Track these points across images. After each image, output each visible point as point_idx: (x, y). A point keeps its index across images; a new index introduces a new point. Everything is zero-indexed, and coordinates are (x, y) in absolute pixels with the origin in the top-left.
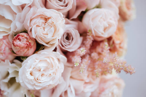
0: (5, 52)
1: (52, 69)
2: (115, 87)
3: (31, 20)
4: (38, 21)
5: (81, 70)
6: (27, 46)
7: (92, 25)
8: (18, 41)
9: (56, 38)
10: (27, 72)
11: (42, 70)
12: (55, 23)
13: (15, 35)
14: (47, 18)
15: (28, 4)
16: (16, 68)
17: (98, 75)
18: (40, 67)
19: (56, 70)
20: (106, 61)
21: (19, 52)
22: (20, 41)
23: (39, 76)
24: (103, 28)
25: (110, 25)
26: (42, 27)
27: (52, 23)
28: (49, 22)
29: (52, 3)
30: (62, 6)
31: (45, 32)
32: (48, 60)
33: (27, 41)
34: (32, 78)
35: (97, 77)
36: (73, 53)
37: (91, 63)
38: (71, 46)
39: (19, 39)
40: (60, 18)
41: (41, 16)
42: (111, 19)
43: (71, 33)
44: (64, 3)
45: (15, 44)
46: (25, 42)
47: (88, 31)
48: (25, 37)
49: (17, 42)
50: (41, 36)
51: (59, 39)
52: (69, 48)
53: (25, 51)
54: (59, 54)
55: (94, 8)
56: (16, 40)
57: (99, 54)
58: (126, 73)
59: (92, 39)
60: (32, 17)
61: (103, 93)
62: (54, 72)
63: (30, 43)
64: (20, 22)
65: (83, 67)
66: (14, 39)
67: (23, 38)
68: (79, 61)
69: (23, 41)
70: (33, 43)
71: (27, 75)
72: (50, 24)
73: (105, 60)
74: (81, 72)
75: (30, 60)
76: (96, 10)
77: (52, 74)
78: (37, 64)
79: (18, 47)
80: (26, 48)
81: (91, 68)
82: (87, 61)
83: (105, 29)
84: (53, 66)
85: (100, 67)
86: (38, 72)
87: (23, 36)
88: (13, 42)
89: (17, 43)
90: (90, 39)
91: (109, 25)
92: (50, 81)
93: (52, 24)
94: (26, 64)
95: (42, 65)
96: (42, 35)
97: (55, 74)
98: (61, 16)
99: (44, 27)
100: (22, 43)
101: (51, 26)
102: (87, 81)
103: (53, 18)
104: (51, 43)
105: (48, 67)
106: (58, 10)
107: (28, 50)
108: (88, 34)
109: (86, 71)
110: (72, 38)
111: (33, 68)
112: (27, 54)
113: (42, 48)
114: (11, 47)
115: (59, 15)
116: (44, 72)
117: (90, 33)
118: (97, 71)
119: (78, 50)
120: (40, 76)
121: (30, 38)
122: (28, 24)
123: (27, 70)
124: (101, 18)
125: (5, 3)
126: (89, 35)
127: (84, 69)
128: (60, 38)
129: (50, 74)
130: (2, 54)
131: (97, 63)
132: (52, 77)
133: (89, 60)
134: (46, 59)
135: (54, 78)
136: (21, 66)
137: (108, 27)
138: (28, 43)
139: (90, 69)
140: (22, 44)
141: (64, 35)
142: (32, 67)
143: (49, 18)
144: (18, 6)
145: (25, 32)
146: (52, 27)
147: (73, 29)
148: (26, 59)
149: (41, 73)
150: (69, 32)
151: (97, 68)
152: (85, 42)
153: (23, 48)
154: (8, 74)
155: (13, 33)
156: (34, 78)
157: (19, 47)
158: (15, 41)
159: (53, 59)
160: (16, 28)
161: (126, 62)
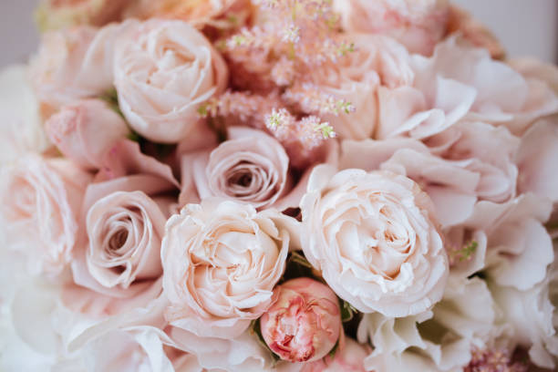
1: (361, 211)
3: (214, 317)
4: (212, 295)
5: (343, 108)
6: (303, 310)
7: (182, 109)
8: (292, 344)
9: (254, 220)
10: (393, 291)
11: (374, 243)
12: (205, 237)
13: (277, 358)
14: (193, 268)
15: (161, 339)
16: (384, 329)
17: (348, 47)
18: (364, 253)
19: (361, 193)
20: (294, 34)
21: (330, 333)
22: (292, 337)
23: (395, 248)
24: (181, 68)
25: (167, 45)
26: (230, 278)
27: (209, 244)
28: (207, 254)
29: (139, 261)
30: (141, 223)
31: (245, 262)
32: (336, 229)
33: (289, 315)
34: (407, 271)
35: (353, 49)
36: (292, 149)
37: (312, 80)
38: (267, 162)
39: (287, 343)
40: (184, 222)
41: (193, 288)
42: (144, 46)
43: (226, 174)
44: (130, 219)
45: (308, 353)
46: (293, 320)
47: (205, 116)
48: (277, 325)
49: (300, 345)
50: (261, 273)
51: (258, 210)
52: (279, 169)
53: (323, 313)
54: (305, 196)
55: (121, 115)
56: (292, 353)
57: (272, 58)
59: (228, 95)
60: (202, 318)
61: (404, 13)
62: (372, 201)
63: (292, 304)
64: (227, 353)
65: (332, 105)
66: (291, 357)
67: (281, 329)
68: (314, 125)
69: (291, 327)
70: (291, 293)
71: (402, 288)
72: (211, 251)
73: (288, 34)
74: (348, 107)
75: (349, 289)
76: (125, 105)
77: (381, 206)
78: (359, 265)
79: (316, 340)
80: (309, 312)
81: (326, 74)
82: (306, 96)
83: (185, 59)
84: (353, 210)
85: (317, 44)
86: (383, 254)
87: (275, 332)
88: (301, 360)
89: (301, 346)
90: (228, 102)
91: (165, 49)
92: (404, 208)
93: (211, 246)
94: (364, 301)
95: (357, 245)
96: (255, 268)
97: (377, 196)
98: (179, 221)
99: (229, 268)
100: (298, 330)
101: (217, 249)
102: (376, 79)
103: (191, 245)
104: (275, 233)
105: (359, 223)
106: (158, 235)
107: (316, 304)
108: (214, 113)
109: (342, 92)
110: (241, 167)
111: (375, 273)
112: (331, 304)
113: (298, 260)
114: (319, 361)
115: (175, 230)
116: (377, 235)
117: (208, 108)
118: (335, 53)
119: (277, 135)
120: (396, 243)
121: (278, 307)
122: (231, 323)
123: (385, 291)
124: (149, 82)
126: (218, 108)
127: (335, 101)
128: (251, 207)
129: (381, 211)
131: (306, 60)
132: (390, 204)
133: (302, 91)
134: (332, 238)
135: (390, 194)
136: (375, 316)
137: (173, 49)
138: (294, 309)
139: (333, 78)
140: (301, 329)
141: (238, 196)
142: (370, 276)
143: (194, 260)
145: (256, 326)
146: (220, 243)
147: (211, 170)
148: (348, 304)
149: (385, 244)
150: (223, 181)
151: (323, 54)
152: (243, 118)
153: (312, 322)
154: (412, 350)
155: (272, 365)
156: (407, 263)
157: (312, 337)
158: (296, 353)
159: (328, 213)
160: (250, 360)
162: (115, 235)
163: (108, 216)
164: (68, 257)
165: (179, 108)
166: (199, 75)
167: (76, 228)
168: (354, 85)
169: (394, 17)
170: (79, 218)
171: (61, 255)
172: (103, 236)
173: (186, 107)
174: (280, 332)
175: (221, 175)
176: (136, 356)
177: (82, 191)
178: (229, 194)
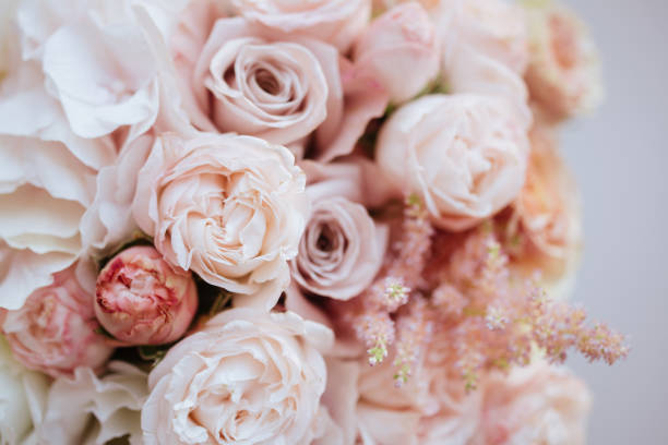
0: (68, 337)
1: (275, 385)
2: (551, 416)
3: (161, 191)
4: (190, 195)
5: (400, 372)
6: (161, 304)
7: (420, 179)
8: (119, 287)
9: (278, 255)
10: (176, 417)
11: (236, 398)
12: (264, 194)
13: (103, 263)
14: (226, 174)
15: (140, 125)
17: (473, 383)
18: (224, 386)
19: (296, 388)
20: (498, 322)
21: (129, 333)
22: (128, 286)
23: (227, 423)
24: (469, 179)
26: (209, 220)
27: (254, 197)
28: (241, 194)
29: (240, 107)
30: (283, 113)
31: (228, 239)
32: (258, 354)
33: (156, 286)
34: (198, 434)
35: (469, 389)
36: (357, 304)
37: (436, 332)
38: (344, 273)
39: (122, 279)
40: (284, 170)
41: (201, 172)
42: (498, 135)
43: (335, 222)
44: (291, 99)
45: (107, 306)
46: (149, 290)
47: (407, 202)
48: (146, 270)
49: (118, 295)
50: (212, 258)
51: (289, 262)
52: (337, 286)
53: (155, 328)
54: (300, 318)
55: (418, 96)
56: (109, 285)
57: (465, 287)
58: (590, 357)
59: (429, 231)
60: (162, 179)
62: (287, 399)
63: (169, 291)
64: (114, 201)
65: (405, 359)
66: (103, 283)
67: (140, 275)
68: (386, 338)
69: (141, 287)
70: (182, 290)
71: (178, 430)
72: (245, 199)
73: (496, 315)
74: (401, 379)
75: (182, 362)
77: (279, 410)
78: (211, 377)
79: (123, 316)
80: (159, 312)
81: (440, 351)
82: (417, 326)
83: (478, 182)
84: (279, 376)
85: (479, 344)
86: (222, 406)
87: (136, 266)
88: (99, 295)
89: (116, 296)
90: (420, 231)
91: (492, 160)
92: (275, 437)
93: (251, 200)
94: (164, 379)
95: (234, 378)
96: (219, 252)
97: (291, 405)
98: (286, 164)
99: (221, 218)
100: (137, 295)
101: (247, 207)
102: (429, 412)
103: (254, 175)
104: (259, 278)
105: (261, 381)
107: (166, 321)
108: (409, 212)
109: (419, 370)
110: (341, 240)
111: (199, 395)
112: (165, 334)
113: (221, 301)
114: (93, 312)
115: (275, 157)
116: (246, 401)
117: (416, 206)
118: (466, 366)
119: (377, 288)
120: (233, 422)
121: (168, 273)
122: (153, 214)
123: (176, 407)
124: (456, 138)
125: (40, 131)
126: (414, 218)
127: (413, 364)
128: (293, 254)
129: (273, 411)
130: (58, 345)
131: (462, 329)
132: (281, 422)
133: (426, 319)
134: (247, 348)
135: (292, 423)
136: (145, 388)
137: (492, 170)
139: (435, 357)
140: (139, 300)
141: (307, 234)
142: (195, 389)
143: (236, 175)
144: (98, 141)
145: (145, 241)
146: (253, 212)
147: (342, 204)
148: (162, 357)
149: (233, 411)
150: (326, 218)
151: (466, 351)
152: (398, 245)
153: (145, 313)
155: (94, 255)
156: (207, 436)
157: (125, 312)
158: (108, 289)
159: (277, 345)
160: (104, 231)
161: (582, 315)
162: (273, 78)
163: (298, 72)
164: (251, 15)
165: (422, 173)
166: (458, 200)
167: (286, 29)
168: (425, 384)
170: (298, 35)
171: (253, 6)
172: (273, 62)
174: (137, 274)
175: (335, 215)
176: (119, 86)
177: (330, 40)
178: (312, 221)
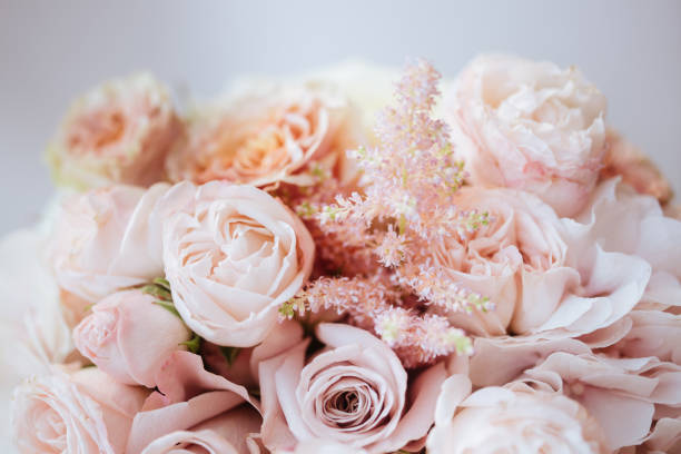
5: (479, 307)
7: (262, 314)
17: (480, 218)
25: (239, 219)
35: (487, 220)
38: (378, 379)
42: (202, 219)
43: (324, 395)
47: (290, 316)
55: (177, 313)
61: (551, 163)
65: (463, 302)
74: (487, 305)
85: (437, 214)
91: (232, 225)
92: (567, 441)
102: (519, 258)
109: (473, 277)
110: (342, 385)
117: (295, 307)
118: (463, 226)
126: (307, 304)
147: (304, 394)
150: (320, 407)
151: (446, 226)
161: (389, 113)
165: (257, 312)
166: (281, 264)
168: (489, 265)
169: (538, 170)
173: (267, 310)
175: (317, 397)
178: (328, 423)
